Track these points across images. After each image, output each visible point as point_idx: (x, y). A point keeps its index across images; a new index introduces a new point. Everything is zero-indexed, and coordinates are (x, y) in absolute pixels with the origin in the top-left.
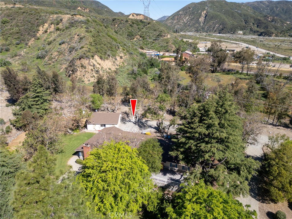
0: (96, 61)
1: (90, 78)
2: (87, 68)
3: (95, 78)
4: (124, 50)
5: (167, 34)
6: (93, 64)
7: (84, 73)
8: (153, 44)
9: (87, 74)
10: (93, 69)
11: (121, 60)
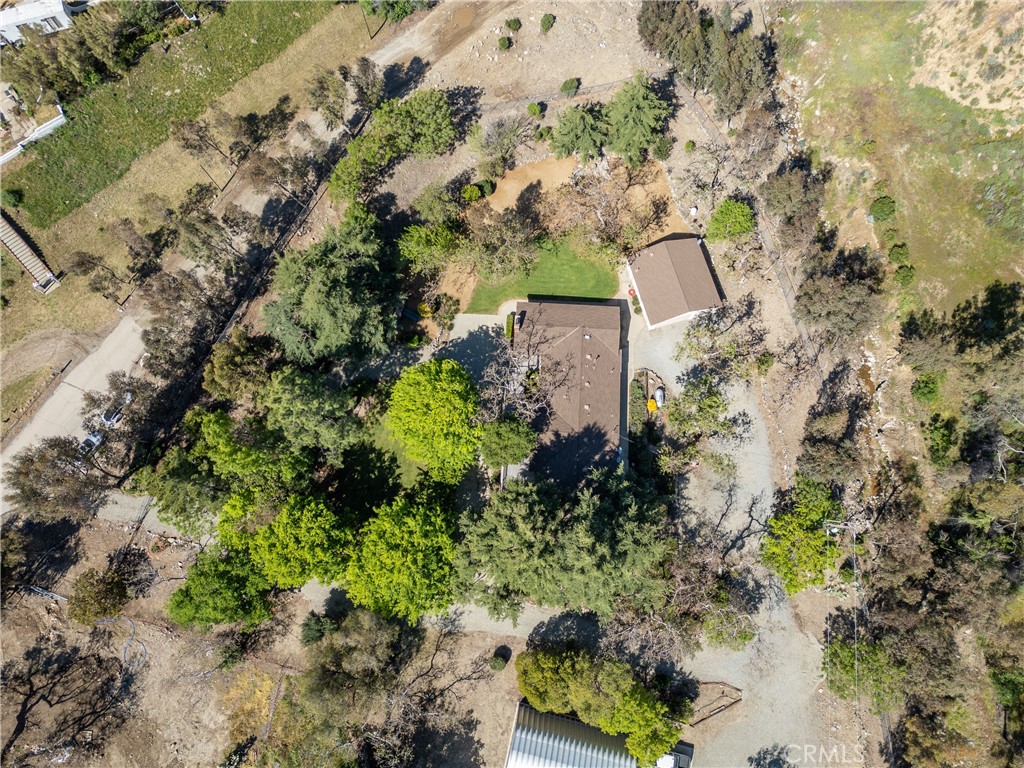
2: (981, 28)
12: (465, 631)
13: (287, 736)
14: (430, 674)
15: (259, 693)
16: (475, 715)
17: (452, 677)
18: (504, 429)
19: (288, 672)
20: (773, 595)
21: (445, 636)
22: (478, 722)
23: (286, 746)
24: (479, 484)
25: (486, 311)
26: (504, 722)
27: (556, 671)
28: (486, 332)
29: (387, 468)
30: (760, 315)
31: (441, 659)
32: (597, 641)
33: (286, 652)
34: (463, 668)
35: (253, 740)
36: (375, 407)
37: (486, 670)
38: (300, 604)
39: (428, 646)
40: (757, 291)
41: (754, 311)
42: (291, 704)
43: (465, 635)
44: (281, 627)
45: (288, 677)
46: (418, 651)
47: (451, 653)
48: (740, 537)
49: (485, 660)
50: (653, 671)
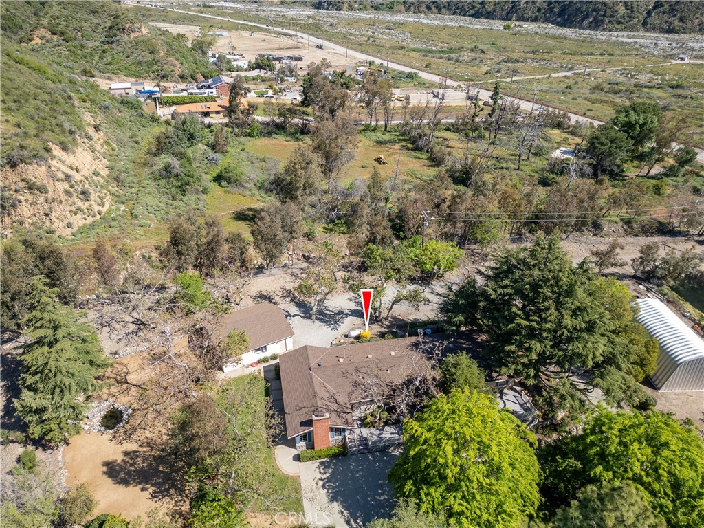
0: (63, 162)
1: (69, 216)
2: (50, 189)
3: (84, 214)
4: (85, 102)
5: (137, 25)
6: (64, 173)
7: (46, 207)
8: (108, 58)
9: (57, 208)
10: (72, 190)
11: (99, 136)
28: (330, 479)
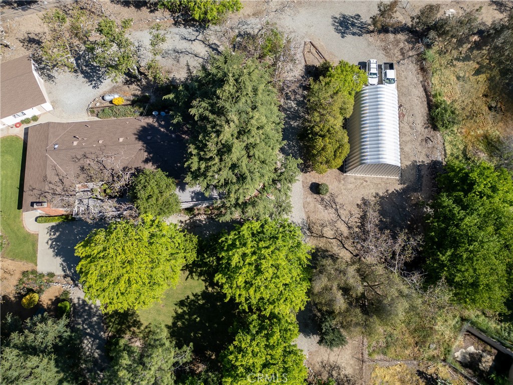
12: (305, 218)
13: (410, 345)
14: (340, 239)
15: (386, 378)
16: (359, 202)
17: (339, 222)
18: (142, 194)
19: (366, 356)
20: (244, 27)
21: (312, 233)
22: (363, 199)
23: (417, 343)
24: (195, 226)
25: (34, 244)
26: (359, 182)
27: (323, 136)
28: (56, 240)
29: (190, 308)
30: (39, 34)
31: (328, 232)
32: (294, 127)
33: (352, 362)
34: (331, 215)
35: (420, 373)
36: (134, 332)
37: (329, 199)
38: (313, 360)
39: (322, 244)
40: (17, 36)
41: (37, 38)
42: (387, 347)
43: (308, 217)
44: (334, 373)
45: (370, 355)
46: (327, 251)
47: (322, 226)
48: (210, 46)
49: (322, 200)
50: (305, 92)
